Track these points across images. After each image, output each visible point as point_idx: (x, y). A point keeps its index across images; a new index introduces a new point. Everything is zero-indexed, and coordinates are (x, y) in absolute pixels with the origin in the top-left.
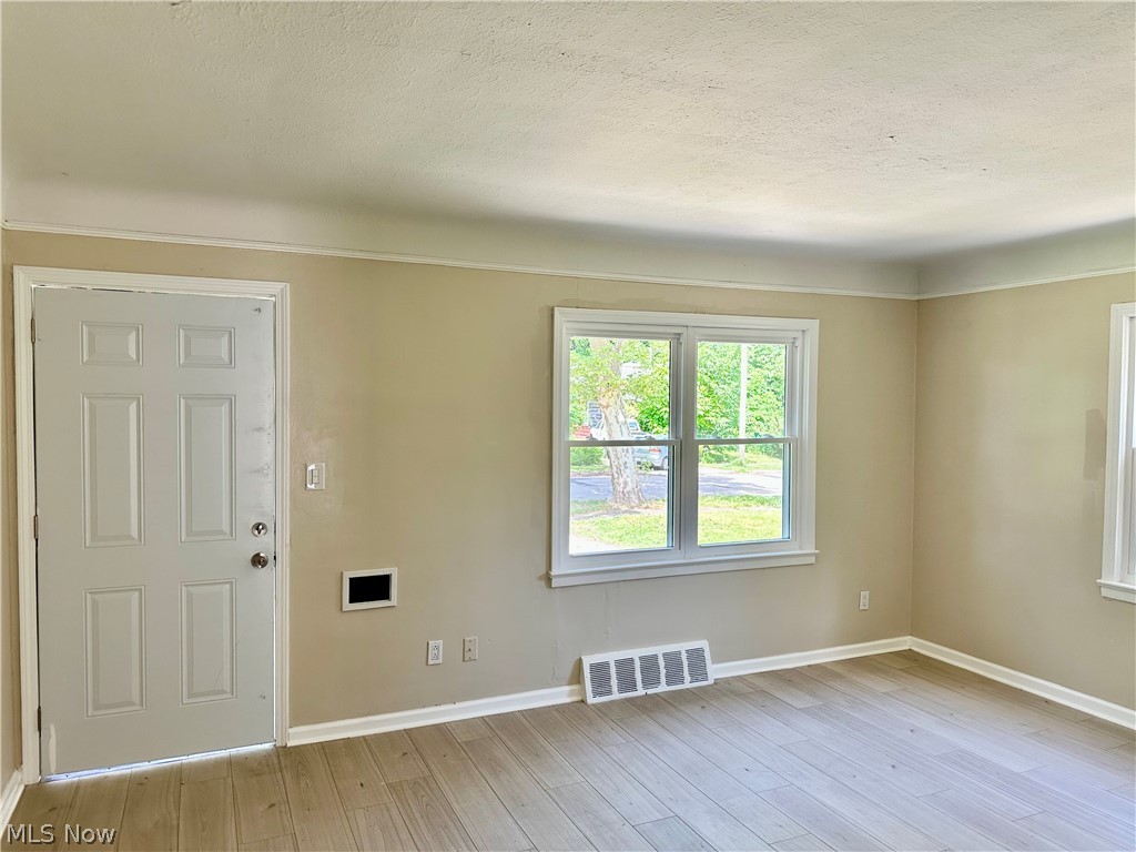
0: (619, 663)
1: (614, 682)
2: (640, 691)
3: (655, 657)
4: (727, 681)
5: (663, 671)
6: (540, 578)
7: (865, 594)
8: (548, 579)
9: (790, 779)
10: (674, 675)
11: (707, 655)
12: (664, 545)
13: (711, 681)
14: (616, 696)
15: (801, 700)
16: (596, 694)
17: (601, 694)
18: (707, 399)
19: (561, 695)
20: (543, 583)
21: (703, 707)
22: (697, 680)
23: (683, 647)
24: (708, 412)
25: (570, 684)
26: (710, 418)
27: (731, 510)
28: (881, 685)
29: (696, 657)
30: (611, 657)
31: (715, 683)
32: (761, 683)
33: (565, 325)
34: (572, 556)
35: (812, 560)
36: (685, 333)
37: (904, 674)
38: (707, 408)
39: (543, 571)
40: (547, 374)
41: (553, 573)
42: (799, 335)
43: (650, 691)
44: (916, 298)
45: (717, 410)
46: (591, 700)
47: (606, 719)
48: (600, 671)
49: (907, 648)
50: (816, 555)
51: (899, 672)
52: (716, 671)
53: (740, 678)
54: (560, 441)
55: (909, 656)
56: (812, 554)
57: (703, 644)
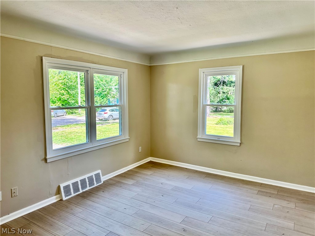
0: (73, 184)
1: (72, 191)
2: (81, 191)
3: (85, 179)
4: (107, 181)
5: (88, 183)
6: (42, 160)
7: (140, 148)
8: (46, 160)
9: (139, 208)
10: (91, 183)
11: (101, 174)
12: (85, 142)
13: (102, 182)
14: (73, 195)
15: (130, 182)
16: (66, 196)
17: (68, 196)
18: (67, 95)
19: (53, 200)
20: (44, 162)
21: (103, 191)
22: (98, 183)
23: (93, 174)
24: (68, 99)
25: (56, 195)
26: (69, 101)
27: (80, 128)
28: (148, 172)
29: (98, 176)
30: (70, 183)
31: (104, 183)
32: (117, 179)
33: (47, 64)
34: (54, 150)
35: (128, 140)
36: (90, 70)
37: (152, 168)
38: (68, 98)
39: (43, 157)
40: (41, 82)
41: (48, 157)
42: (122, 73)
43: (84, 190)
44: (149, 65)
45: (71, 98)
46: (64, 199)
47: (72, 204)
48: (67, 188)
49: (150, 160)
50: (129, 139)
51: (151, 168)
52: (104, 179)
53: (110, 179)
54: (47, 108)
55: (151, 162)
56: (128, 139)
57: (99, 171)
